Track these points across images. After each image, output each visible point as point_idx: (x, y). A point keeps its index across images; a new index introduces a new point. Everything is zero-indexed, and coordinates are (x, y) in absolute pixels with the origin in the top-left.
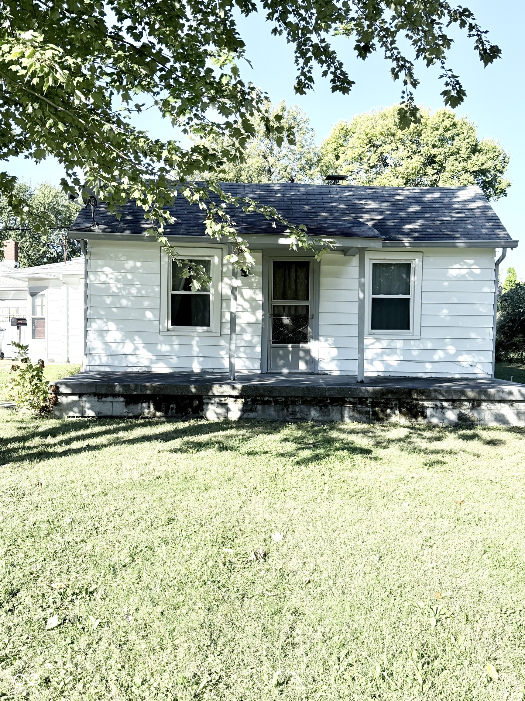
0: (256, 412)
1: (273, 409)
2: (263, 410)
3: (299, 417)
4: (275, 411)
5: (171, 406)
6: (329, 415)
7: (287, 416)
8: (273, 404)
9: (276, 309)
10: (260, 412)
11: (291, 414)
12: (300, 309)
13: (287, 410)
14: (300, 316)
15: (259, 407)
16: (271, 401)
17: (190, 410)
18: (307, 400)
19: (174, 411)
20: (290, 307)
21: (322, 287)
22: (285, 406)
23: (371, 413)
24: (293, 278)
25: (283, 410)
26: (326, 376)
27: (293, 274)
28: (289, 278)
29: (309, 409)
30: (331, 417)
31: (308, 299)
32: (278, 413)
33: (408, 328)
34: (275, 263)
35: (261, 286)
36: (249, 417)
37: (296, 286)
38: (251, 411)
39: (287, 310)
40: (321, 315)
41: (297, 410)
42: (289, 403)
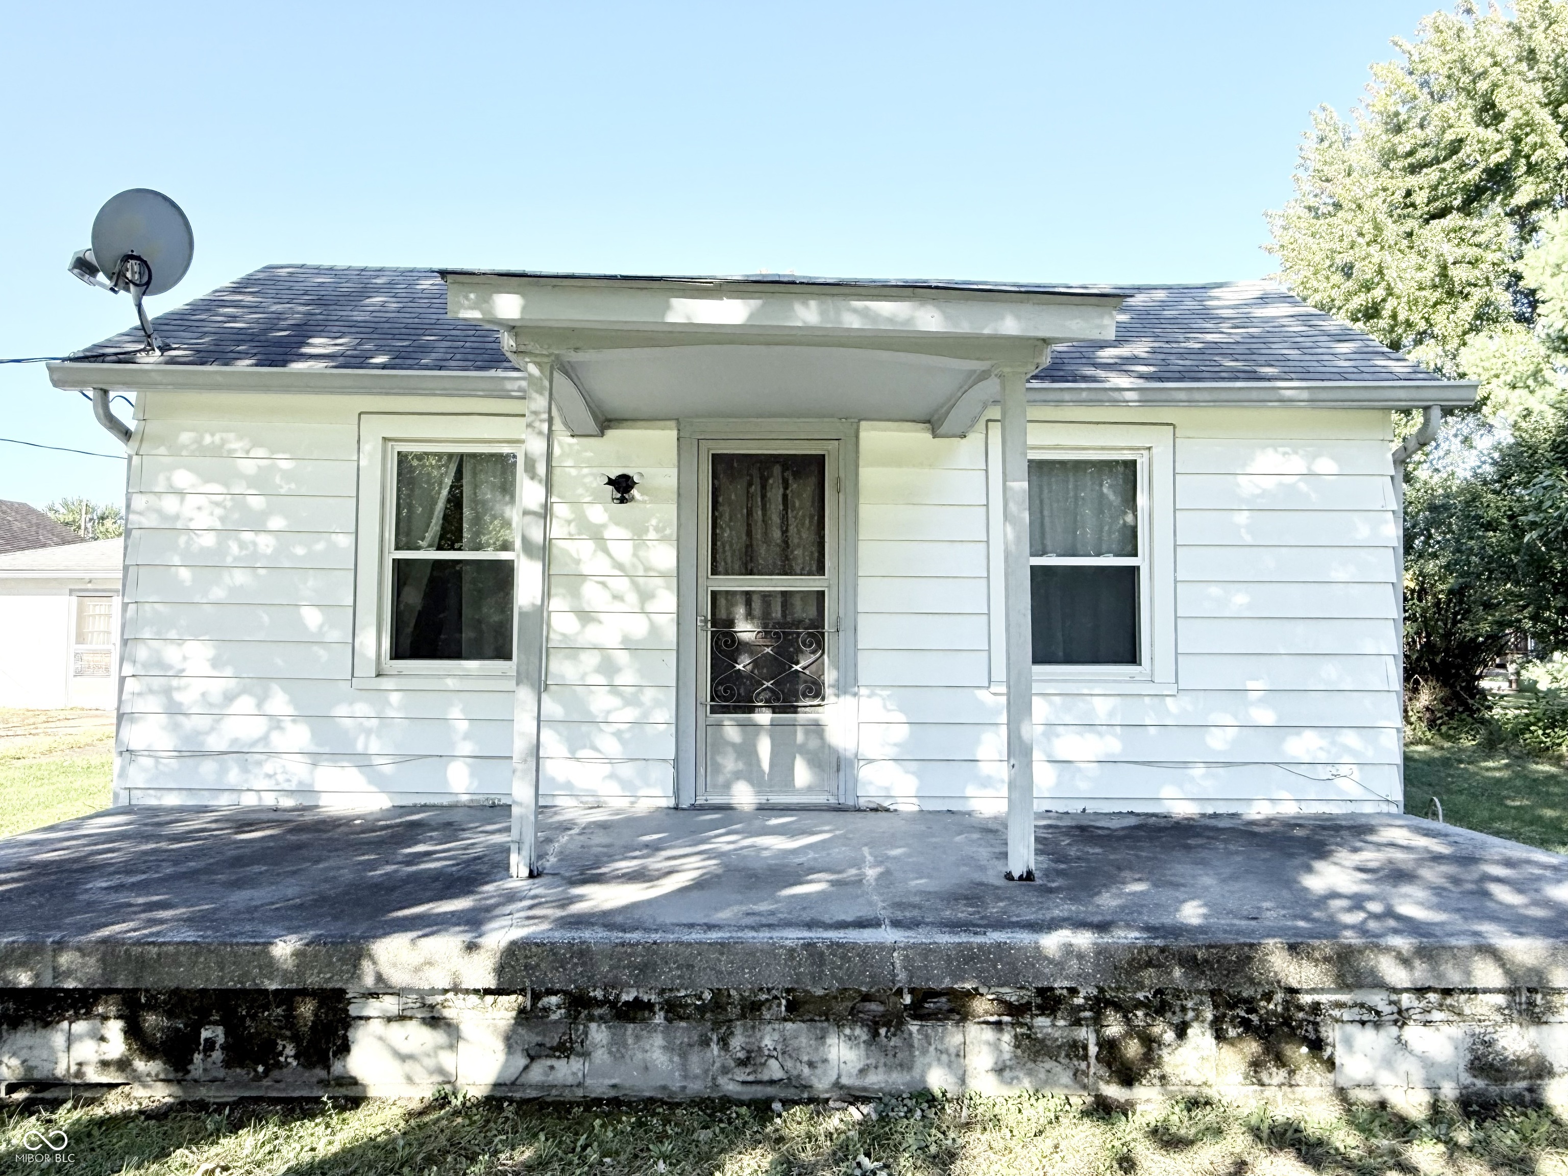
0: (586, 1055)
1: (658, 1040)
2: (618, 1048)
3: (778, 1074)
4: (668, 1048)
5: (205, 1034)
6: (906, 1066)
7: (725, 1070)
8: (659, 1018)
9: (722, 602)
10: (600, 1056)
11: (742, 1063)
12: (797, 603)
13: (724, 1042)
14: (798, 623)
15: (598, 1034)
16: (649, 1006)
17: (290, 1050)
18: (810, 998)
19: (217, 1055)
20: (766, 597)
21: (864, 533)
22: (716, 1025)
23: (1093, 1050)
24: (775, 507)
25: (705, 1043)
26: (879, 822)
27: (775, 494)
28: (764, 508)
29: (822, 1038)
30: (916, 1073)
31: (821, 570)
32: (684, 1056)
33: (1133, 657)
34: (717, 459)
35: (672, 531)
36: (551, 1078)
37: (785, 532)
38: (564, 1050)
39: (757, 605)
40: (862, 621)
41: (768, 1042)
42: (733, 1012)
